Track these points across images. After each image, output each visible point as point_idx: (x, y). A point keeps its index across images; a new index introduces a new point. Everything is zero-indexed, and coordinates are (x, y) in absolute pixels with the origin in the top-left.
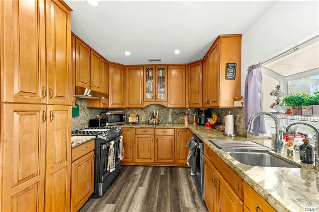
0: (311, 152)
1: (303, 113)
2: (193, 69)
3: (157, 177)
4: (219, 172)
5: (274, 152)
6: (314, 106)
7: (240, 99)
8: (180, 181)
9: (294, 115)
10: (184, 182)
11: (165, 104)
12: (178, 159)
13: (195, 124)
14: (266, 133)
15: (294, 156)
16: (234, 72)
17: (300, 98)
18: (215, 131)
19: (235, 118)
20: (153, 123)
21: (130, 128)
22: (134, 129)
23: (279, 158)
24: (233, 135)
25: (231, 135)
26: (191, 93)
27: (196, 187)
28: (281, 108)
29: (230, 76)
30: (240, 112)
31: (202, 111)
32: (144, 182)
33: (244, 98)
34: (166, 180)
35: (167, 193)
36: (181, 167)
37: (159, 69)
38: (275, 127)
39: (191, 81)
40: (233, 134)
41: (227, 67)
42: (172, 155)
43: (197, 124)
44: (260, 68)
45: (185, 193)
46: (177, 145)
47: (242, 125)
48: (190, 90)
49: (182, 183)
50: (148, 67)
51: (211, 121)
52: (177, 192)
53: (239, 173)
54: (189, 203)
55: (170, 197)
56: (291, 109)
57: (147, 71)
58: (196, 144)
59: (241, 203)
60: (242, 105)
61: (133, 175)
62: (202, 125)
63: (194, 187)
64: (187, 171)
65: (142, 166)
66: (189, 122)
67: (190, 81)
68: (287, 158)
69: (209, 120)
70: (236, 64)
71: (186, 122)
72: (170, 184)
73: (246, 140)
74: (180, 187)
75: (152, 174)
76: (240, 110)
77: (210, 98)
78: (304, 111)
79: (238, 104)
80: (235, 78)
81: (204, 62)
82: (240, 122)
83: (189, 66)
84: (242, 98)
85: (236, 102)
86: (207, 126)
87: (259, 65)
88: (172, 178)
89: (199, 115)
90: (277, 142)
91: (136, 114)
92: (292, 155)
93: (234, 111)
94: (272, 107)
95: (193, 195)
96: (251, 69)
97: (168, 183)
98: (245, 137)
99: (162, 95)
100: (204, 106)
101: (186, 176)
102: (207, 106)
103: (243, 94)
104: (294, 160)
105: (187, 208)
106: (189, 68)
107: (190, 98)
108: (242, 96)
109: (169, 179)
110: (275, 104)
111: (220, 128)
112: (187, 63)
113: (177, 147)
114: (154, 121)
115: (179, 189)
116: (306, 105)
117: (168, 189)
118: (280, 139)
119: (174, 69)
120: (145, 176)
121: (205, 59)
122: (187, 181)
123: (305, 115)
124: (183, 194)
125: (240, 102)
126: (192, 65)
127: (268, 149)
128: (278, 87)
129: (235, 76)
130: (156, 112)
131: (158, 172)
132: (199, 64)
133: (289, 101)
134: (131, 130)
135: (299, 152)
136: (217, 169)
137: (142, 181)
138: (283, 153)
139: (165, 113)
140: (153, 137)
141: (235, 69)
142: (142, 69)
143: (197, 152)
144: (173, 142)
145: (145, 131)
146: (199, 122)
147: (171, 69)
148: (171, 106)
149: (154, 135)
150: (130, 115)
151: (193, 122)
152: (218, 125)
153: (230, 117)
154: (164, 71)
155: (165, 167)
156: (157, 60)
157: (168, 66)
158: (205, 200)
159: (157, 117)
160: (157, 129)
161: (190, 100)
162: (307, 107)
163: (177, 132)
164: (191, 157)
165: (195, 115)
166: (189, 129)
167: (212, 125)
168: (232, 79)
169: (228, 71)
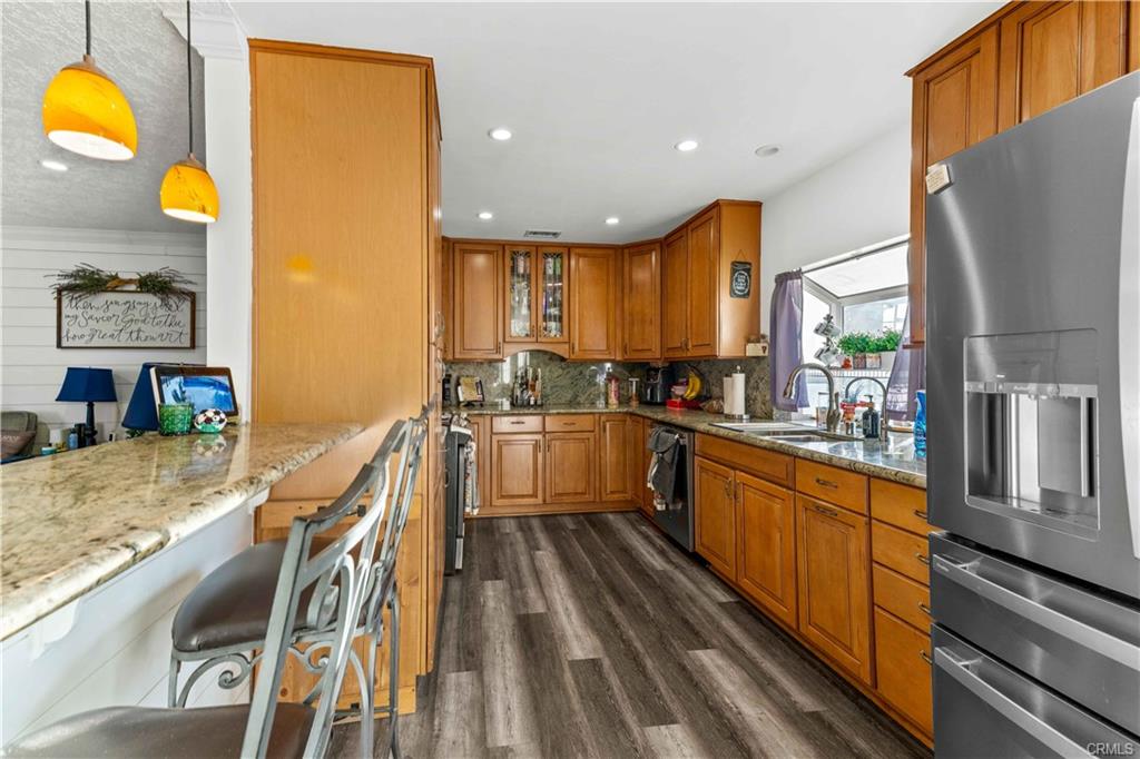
1: (868, 366)
2: (635, 258)
3: (564, 534)
4: (741, 471)
6: (884, 354)
7: (759, 338)
9: (854, 369)
11: (562, 351)
12: (603, 491)
13: (634, 403)
16: (746, 281)
17: (864, 340)
18: (700, 412)
19: (747, 382)
20: (529, 402)
21: (476, 415)
22: (488, 419)
23: (834, 436)
24: (745, 417)
25: (740, 416)
26: (632, 324)
28: (833, 357)
29: (739, 291)
30: (757, 368)
31: (657, 370)
33: (768, 339)
34: (590, 536)
35: (607, 556)
36: (611, 512)
37: (546, 256)
39: (631, 290)
40: (746, 413)
41: (734, 271)
42: (588, 483)
43: (640, 403)
44: (799, 281)
45: (645, 553)
46: (600, 457)
47: (763, 393)
48: (627, 314)
50: (515, 249)
51: (688, 390)
52: (626, 552)
53: (790, 449)
56: (851, 359)
57: (513, 259)
58: (676, 437)
59: (791, 493)
60: (764, 352)
61: (501, 535)
62: (657, 404)
63: (659, 542)
64: (627, 519)
65: (510, 517)
66: (618, 398)
67: (627, 290)
68: (846, 434)
69: (678, 390)
70: (750, 264)
71: (613, 398)
76: (759, 363)
77: (689, 336)
78: (869, 361)
79: (753, 350)
80: (748, 294)
81: (668, 245)
82: (758, 388)
83: (626, 251)
84: (764, 337)
85: (750, 347)
86: (674, 404)
87: (798, 275)
88: (600, 531)
89: (648, 379)
90: (831, 414)
91: (477, 379)
93: (747, 365)
94: (819, 356)
95: (662, 553)
96: (783, 279)
97: (599, 540)
99: (553, 325)
100: (667, 355)
101: (630, 527)
102: (679, 355)
103: (765, 329)
104: (855, 435)
105: (661, 570)
106: (626, 256)
107: (627, 336)
108: (762, 332)
109: (593, 533)
110: (823, 350)
111: (711, 407)
113: (600, 460)
114: (532, 399)
115: (629, 547)
116: (872, 351)
117: (605, 549)
118: (835, 408)
119: (585, 256)
121: (671, 239)
123: (871, 369)
125: (760, 346)
126: (632, 251)
128: (829, 318)
129: (749, 291)
130: (535, 372)
131: (561, 527)
132: (654, 249)
133: (847, 344)
134: (480, 420)
135: (861, 424)
136: (734, 468)
138: (839, 431)
139: (556, 374)
140: (539, 437)
141: (750, 276)
142: (500, 253)
143: (679, 455)
144: (592, 448)
145: (518, 423)
146: (649, 397)
147: (579, 255)
148: (577, 355)
149: (544, 432)
150: (461, 381)
151: (631, 398)
152: (706, 401)
153: (739, 378)
154: (558, 260)
155: (569, 514)
156: (547, 234)
157: (569, 248)
158: (699, 549)
159: (538, 385)
160: (549, 414)
161: (627, 341)
162: (874, 355)
163: (602, 424)
164: (657, 470)
165: (634, 380)
166: (631, 414)
167: (689, 402)
168: (744, 296)
169: (736, 279)
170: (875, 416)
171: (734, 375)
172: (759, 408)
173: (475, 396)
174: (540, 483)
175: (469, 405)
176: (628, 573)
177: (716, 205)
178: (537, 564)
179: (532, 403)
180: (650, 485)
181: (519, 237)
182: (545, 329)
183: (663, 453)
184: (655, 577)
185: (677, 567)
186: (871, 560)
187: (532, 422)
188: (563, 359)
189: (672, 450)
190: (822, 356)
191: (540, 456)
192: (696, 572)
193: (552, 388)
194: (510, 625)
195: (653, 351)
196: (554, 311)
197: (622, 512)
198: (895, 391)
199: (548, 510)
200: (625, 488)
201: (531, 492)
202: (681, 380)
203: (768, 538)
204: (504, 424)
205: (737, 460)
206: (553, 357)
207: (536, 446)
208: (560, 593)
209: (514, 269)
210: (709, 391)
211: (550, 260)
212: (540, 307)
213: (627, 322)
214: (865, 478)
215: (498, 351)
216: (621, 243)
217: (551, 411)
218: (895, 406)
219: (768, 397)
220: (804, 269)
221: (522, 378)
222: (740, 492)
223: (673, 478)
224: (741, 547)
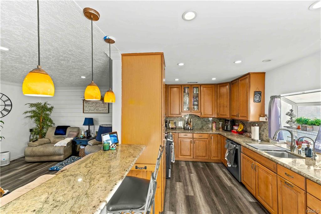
0: (311, 152)
1: (307, 130)
2: (221, 87)
3: (199, 169)
4: (257, 162)
5: (290, 152)
6: (314, 126)
7: (264, 116)
8: (217, 171)
9: (302, 130)
11: (199, 114)
12: (211, 156)
13: (221, 130)
14: (283, 140)
15: (302, 154)
16: (260, 97)
17: (306, 120)
18: (243, 136)
19: (260, 129)
20: (189, 129)
21: (174, 132)
22: (177, 134)
23: (293, 154)
24: (259, 141)
25: (258, 140)
26: (220, 107)
28: (293, 124)
29: (257, 100)
30: (263, 125)
31: (228, 121)
33: (268, 116)
34: (207, 171)
35: (212, 178)
37: (194, 88)
38: (291, 136)
39: (220, 97)
40: (260, 139)
41: (255, 94)
42: (206, 153)
43: (223, 130)
44: (280, 99)
46: (210, 146)
47: (266, 133)
48: (218, 104)
49: (220, 173)
50: (185, 86)
51: (239, 128)
52: (218, 178)
53: (275, 160)
54: (229, 184)
56: (300, 126)
57: (184, 89)
58: (235, 146)
59: (276, 174)
60: (266, 120)
61: (181, 167)
62: (228, 131)
63: (229, 176)
64: (219, 166)
65: (184, 161)
66: (216, 128)
67: (218, 97)
68: (298, 155)
69: (235, 128)
70: (261, 92)
71: (214, 128)
73: (269, 144)
74: (219, 175)
75: (194, 167)
76: (264, 124)
77: (239, 113)
78: (308, 129)
79: (262, 119)
80: (260, 101)
81: (232, 83)
82: (264, 131)
83: (218, 85)
84: (266, 115)
86: (234, 132)
87: (279, 97)
88: (210, 169)
89: (225, 123)
90: (292, 146)
91: (174, 122)
92: (301, 153)
93: (260, 124)
94: (287, 123)
95: (230, 179)
96: (273, 98)
97: (210, 172)
98: (269, 142)
99: (196, 107)
100: (232, 117)
101: (220, 169)
102: (236, 118)
103: (267, 112)
104: (302, 156)
105: (230, 186)
106: (218, 87)
107: (218, 110)
108: (265, 114)
109: (208, 170)
110: (289, 121)
111: (247, 135)
113: (210, 147)
114: (190, 128)
116: (309, 125)
117: (211, 175)
118: (294, 144)
120: (190, 167)
123: (309, 131)
124: (223, 179)
125: (265, 118)
126: (220, 85)
127: (286, 150)
128: (292, 110)
129: (261, 100)
130: (190, 120)
131: (198, 166)
132: (227, 84)
133: (299, 121)
134: (175, 134)
135: (304, 152)
136: (255, 161)
137: (190, 170)
138: (296, 152)
139: (197, 120)
140: (192, 139)
141: (261, 96)
142: (181, 87)
143: (235, 151)
144: (207, 144)
145: (186, 135)
146: (226, 129)
147: (204, 87)
148: (203, 116)
149: (193, 138)
150: (170, 122)
151: (219, 128)
152: (245, 132)
153: (257, 128)
154: (197, 89)
155: (201, 162)
156: (194, 82)
157: (201, 85)
158: (242, 181)
159: (191, 124)
160: (195, 133)
161: (218, 112)
162: (310, 126)
163: (210, 137)
164: (228, 155)
165: (221, 123)
166: (220, 134)
167: (239, 132)
168: (259, 102)
169: (256, 97)
170: (310, 150)
171: (255, 127)
172: (264, 138)
173: (174, 126)
174: (192, 153)
175: (172, 128)
176: (219, 185)
177: (249, 74)
178: (191, 178)
179: (190, 129)
180: (226, 159)
181: (186, 83)
182: (193, 108)
183: (230, 150)
184: (228, 188)
185: (235, 185)
186: (307, 206)
187: (190, 135)
188: (198, 117)
189: (233, 150)
190: (289, 123)
191: (192, 145)
192: (241, 188)
193: (195, 124)
194: (184, 198)
195: (228, 116)
196: (196, 103)
197: (217, 163)
198: (318, 142)
199: (195, 160)
200: (218, 156)
201: (189, 155)
202: (236, 124)
203: (267, 186)
204: (182, 135)
205: (255, 158)
206: (195, 116)
207: (191, 142)
208: (198, 189)
209: (184, 92)
210: (246, 129)
211: (195, 89)
212: (192, 102)
213: (218, 106)
214: (304, 179)
215: (180, 114)
216: (216, 83)
217: (195, 132)
218: (319, 148)
219: (268, 135)
220: (281, 95)
221: (187, 121)
222: (257, 168)
223: (234, 158)
224: (257, 186)
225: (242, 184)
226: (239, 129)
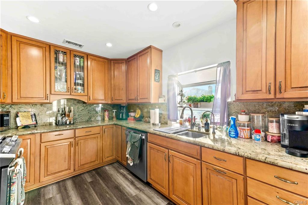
1: (198, 106)
2: (116, 65)
3: (85, 186)
4: (172, 150)
5: (190, 129)
7: (162, 97)
8: (114, 178)
9: (194, 108)
10: (118, 178)
11: (85, 99)
12: (103, 157)
13: (115, 119)
18: (141, 122)
19: (160, 112)
20: (66, 123)
22: (38, 135)
24: (159, 124)
26: (115, 90)
27: (131, 176)
30: (162, 106)
31: (124, 107)
32: (71, 199)
33: (166, 97)
34: (100, 184)
35: (109, 195)
37: (75, 56)
41: (155, 73)
42: (97, 156)
44: (177, 78)
45: (125, 186)
48: (113, 86)
49: (118, 179)
50: (57, 49)
52: (117, 188)
54: (134, 192)
55: (115, 196)
56: (192, 104)
57: (56, 54)
58: (140, 135)
59: (199, 161)
60: (164, 101)
61: (46, 201)
62: (124, 119)
63: (130, 177)
64: (114, 167)
65: (53, 184)
66: (109, 118)
67: (113, 77)
69: (132, 114)
71: (106, 119)
72: (106, 185)
74: (117, 182)
75: (76, 187)
77: (138, 95)
79: (161, 101)
81: (128, 62)
83: (112, 61)
84: (164, 96)
88: (104, 179)
93: (160, 106)
94: (179, 103)
95: (132, 183)
96: (171, 77)
97: (104, 185)
98: (167, 124)
99: (79, 88)
100: (129, 102)
101: (116, 172)
105: (135, 196)
107: (113, 94)
108: (163, 94)
109: (101, 181)
110: (180, 101)
111: (145, 120)
112: (110, 57)
114: (68, 121)
115: (118, 185)
116: (199, 102)
117: (107, 190)
118: (193, 122)
119: (95, 60)
120: (67, 193)
121: (130, 59)
122: (120, 175)
124: (124, 187)
125: (163, 99)
126: (115, 61)
127: (187, 129)
128: (182, 91)
130: (69, 108)
131: (84, 182)
132: (123, 63)
133: (190, 99)
134: (32, 136)
136: (168, 149)
137: (67, 200)
139: (81, 109)
140: (72, 140)
142: (48, 49)
143: (141, 143)
145: (59, 135)
146: (121, 117)
147: (92, 59)
148: (92, 101)
149: (75, 137)
150: (19, 115)
151: (113, 117)
152: (143, 118)
153: (157, 110)
154: (82, 59)
155: (87, 172)
156: (76, 44)
157: (88, 56)
158: (149, 181)
159: (72, 114)
160: (78, 129)
161: (113, 96)
163: (103, 130)
164: (131, 150)
165: (115, 110)
166: (115, 124)
167: (138, 118)
168: (158, 82)
169: (156, 75)
170: (208, 124)
171: (155, 109)
172: (162, 120)
173: (30, 122)
174: (72, 162)
175: (26, 127)
177: (150, 47)
179: (68, 123)
180: (127, 156)
181: (60, 43)
182: (75, 89)
183: (134, 142)
185: (140, 190)
186: (246, 196)
187: (68, 133)
188: (84, 103)
189: (138, 141)
191: (72, 149)
192: (147, 190)
193: (78, 115)
195: (123, 100)
196: (80, 82)
197: (111, 164)
199: (77, 173)
200: (113, 154)
201: (66, 168)
202: (131, 110)
203: (186, 180)
204: (50, 136)
206: (79, 101)
207: (71, 145)
209: (56, 59)
211: (77, 58)
212: (72, 79)
213: (112, 89)
215: (47, 98)
216: (110, 58)
217: (79, 127)
219: (166, 117)
220: (178, 74)
221: (62, 111)
222: (171, 159)
224: (171, 182)
225: (148, 184)
226: (136, 115)
